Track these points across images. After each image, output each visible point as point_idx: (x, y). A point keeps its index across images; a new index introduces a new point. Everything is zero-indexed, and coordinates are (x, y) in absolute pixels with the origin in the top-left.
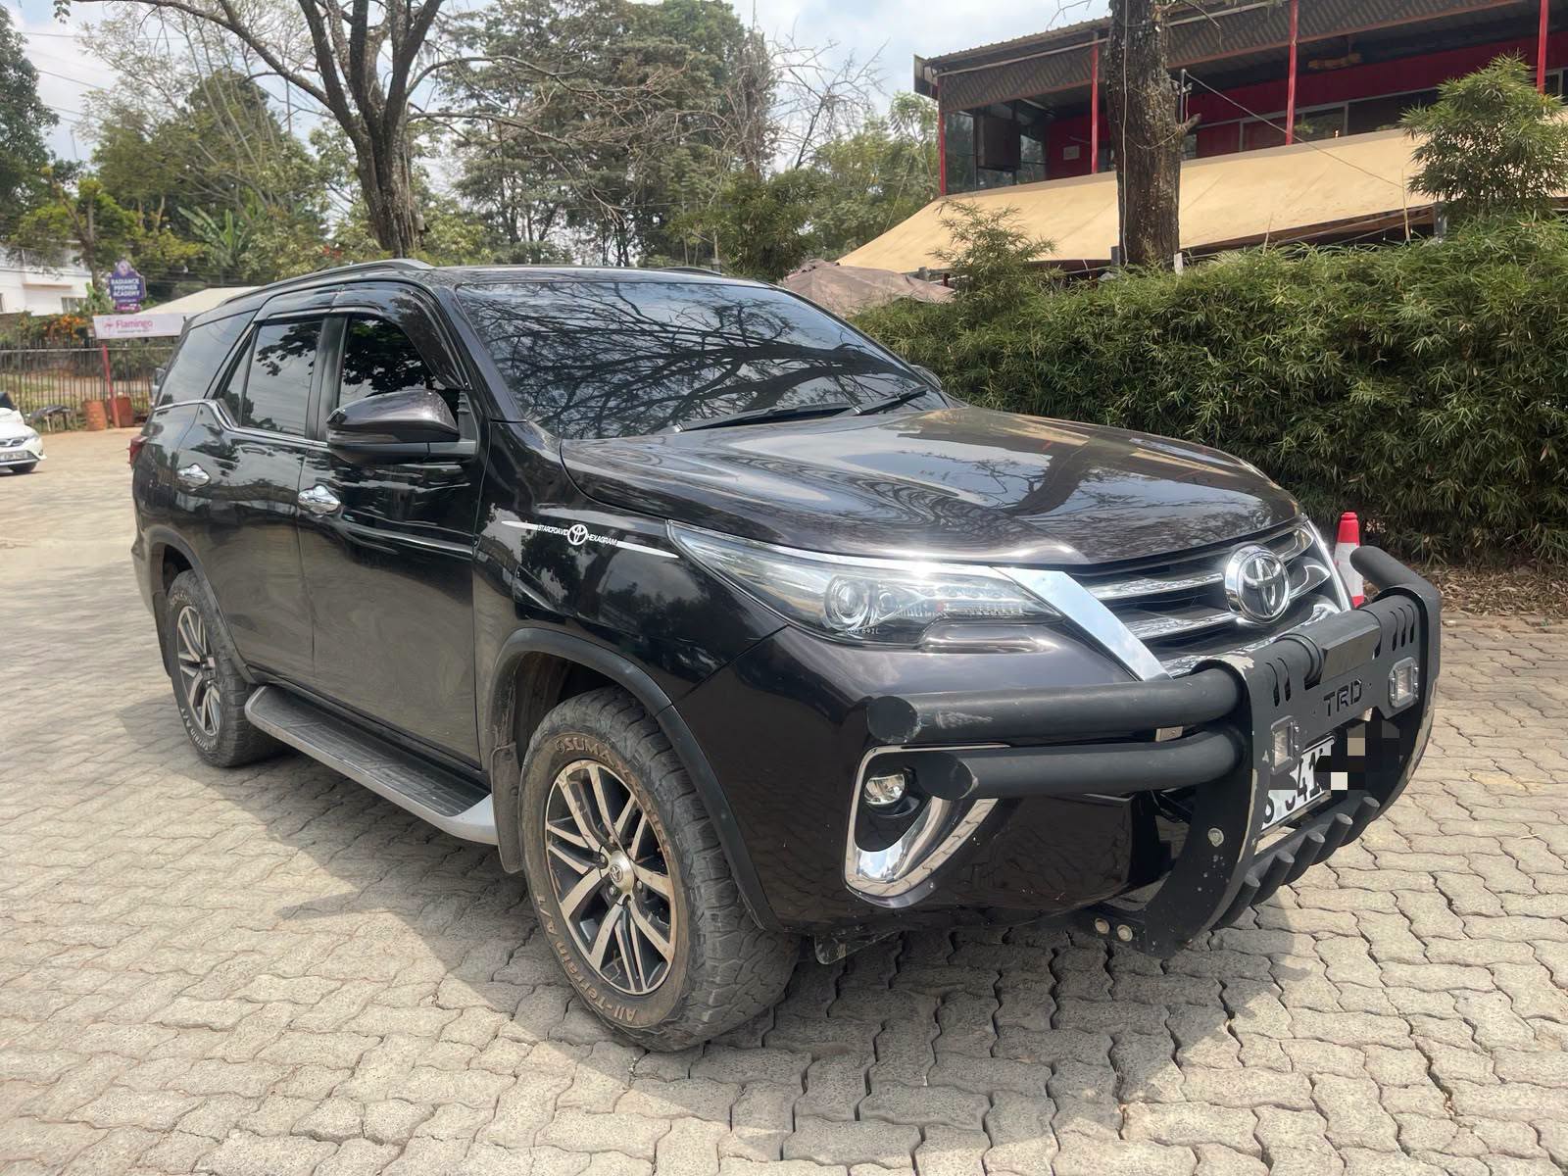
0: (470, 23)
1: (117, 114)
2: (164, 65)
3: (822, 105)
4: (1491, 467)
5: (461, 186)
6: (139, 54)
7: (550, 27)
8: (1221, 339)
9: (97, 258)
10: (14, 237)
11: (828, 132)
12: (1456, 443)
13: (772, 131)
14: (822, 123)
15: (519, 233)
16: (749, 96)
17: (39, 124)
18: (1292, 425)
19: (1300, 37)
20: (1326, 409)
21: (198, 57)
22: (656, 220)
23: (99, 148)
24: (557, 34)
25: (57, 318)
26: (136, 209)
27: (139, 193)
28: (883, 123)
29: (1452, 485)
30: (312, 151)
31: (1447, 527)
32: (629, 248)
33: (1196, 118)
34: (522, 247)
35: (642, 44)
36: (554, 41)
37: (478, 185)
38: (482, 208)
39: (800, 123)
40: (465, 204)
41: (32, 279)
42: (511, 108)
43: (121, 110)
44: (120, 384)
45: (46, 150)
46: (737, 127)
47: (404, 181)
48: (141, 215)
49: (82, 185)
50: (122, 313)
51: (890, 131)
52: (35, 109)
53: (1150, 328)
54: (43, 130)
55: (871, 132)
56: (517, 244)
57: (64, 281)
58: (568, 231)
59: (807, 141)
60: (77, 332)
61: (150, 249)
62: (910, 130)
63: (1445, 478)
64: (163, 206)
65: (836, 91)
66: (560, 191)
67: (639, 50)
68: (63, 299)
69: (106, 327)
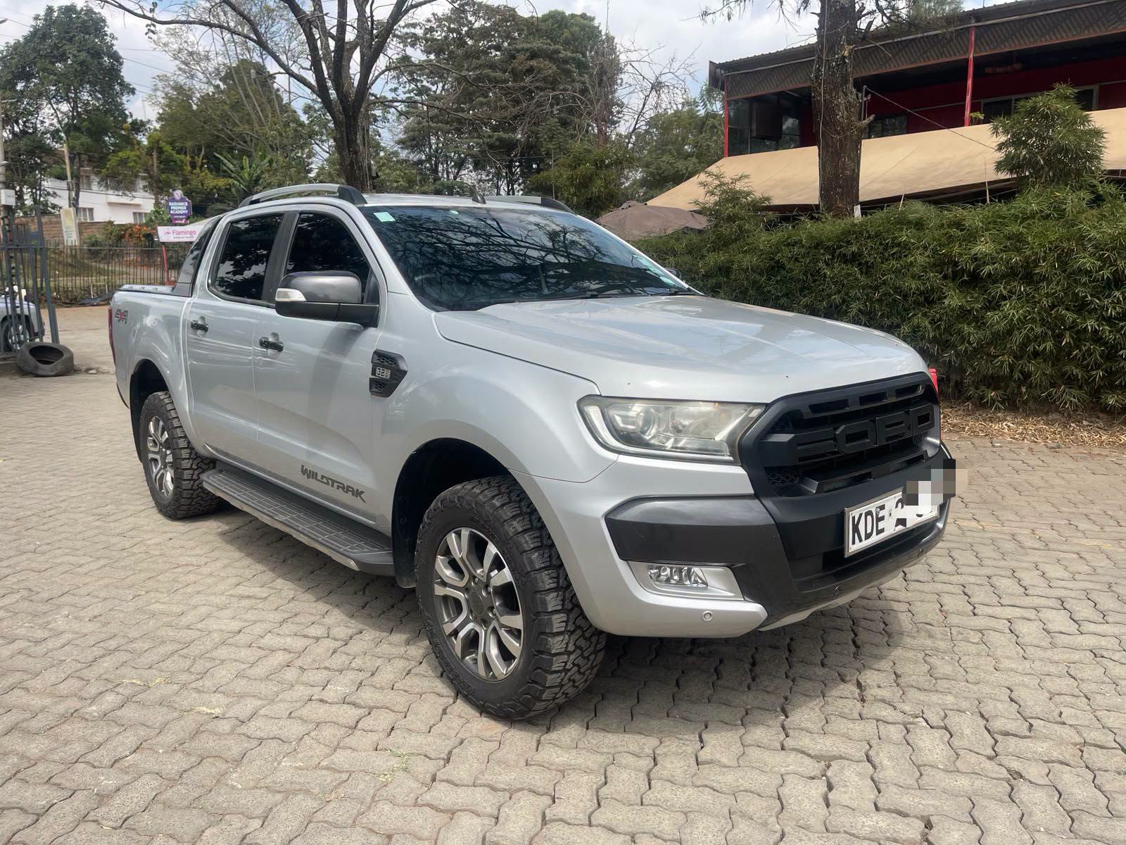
0: (413, 30)
1: (175, 90)
2: (207, 58)
3: (652, 89)
4: (1030, 348)
5: (401, 142)
6: (190, 50)
7: (468, 34)
8: (867, 262)
9: (159, 187)
10: (104, 171)
11: (656, 108)
12: (1009, 332)
13: (618, 105)
14: (652, 100)
15: (440, 174)
16: (601, 82)
17: (122, 94)
18: (909, 319)
19: (975, 52)
20: (930, 309)
21: (230, 53)
22: (534, 166)
23: (161, 111)
24: (472, 38)
25: (131, 226)
26: (185, 154)
27: (189, 144)
28: (695, 102)
29: (1007, 359)
30: (304, 118)
31: (1007, 386)
32: (515, 186)
33: (872, 118)
34: (443, 184)
35: (529, 45)
36: (470, 42)
37: (414, 141)
38: (414, 157)
39: (637, 101)
40: (403, 154)
41: (114, 199)
42: (437, 89)
43: (179, 88)
44: (173, 271)
45: (127, 112)
46: (592, 103)
47: (364, 145)
48: (188, 158)
49: (150, 137)
50: (176, 225)
51: (699, 108)
52: (121, 84)
53: (823, 254)
54: (125, 98)
55: (686, 108)
56: (438, 182)
57: (136, 201)
58: (473, 174)
59: (641, 114)
60: (144, 236)
61: (195, 183)
62: (714, 107)
63: (1003, 355)
64: (203, 153)
65: (663, 79)
66: (469, 146)
67: (527, 50)
68: (134, 213)
69: (166, 234)
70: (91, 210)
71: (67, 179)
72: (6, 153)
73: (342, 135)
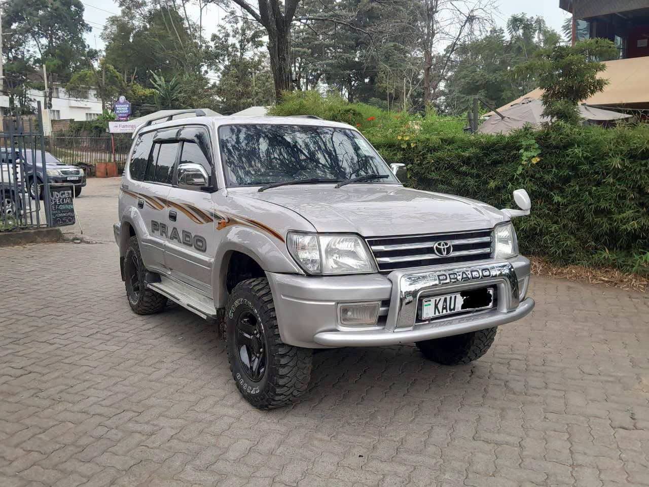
3: (467, 21)
9: (105, 94)
10: (68, 85)
11: (469, 35)
14: (466, 29)
17: (83, 31)
23: (108, 44)
25: (85, 122)
26: (124, 72)
28: (501, 30)
41: (74, 103)
44: (117, 154)
45: (85, 43)
48: (126, 75)
49: (100, 62)
50: (121, 121)
51: (506, 34)
52: (82, 25)
54: (84, 34)
55: (493, 35)
57: (89, 105)
59: (458, 39)
61: (129, 91)
64: (135, 71)
65: (475, 13)
68: (87, 114)
69: (114, 128)
70: (58, 111)
71: (45, 89)
72: (4, 71)
73: (275, 45)
